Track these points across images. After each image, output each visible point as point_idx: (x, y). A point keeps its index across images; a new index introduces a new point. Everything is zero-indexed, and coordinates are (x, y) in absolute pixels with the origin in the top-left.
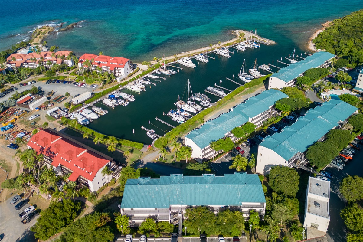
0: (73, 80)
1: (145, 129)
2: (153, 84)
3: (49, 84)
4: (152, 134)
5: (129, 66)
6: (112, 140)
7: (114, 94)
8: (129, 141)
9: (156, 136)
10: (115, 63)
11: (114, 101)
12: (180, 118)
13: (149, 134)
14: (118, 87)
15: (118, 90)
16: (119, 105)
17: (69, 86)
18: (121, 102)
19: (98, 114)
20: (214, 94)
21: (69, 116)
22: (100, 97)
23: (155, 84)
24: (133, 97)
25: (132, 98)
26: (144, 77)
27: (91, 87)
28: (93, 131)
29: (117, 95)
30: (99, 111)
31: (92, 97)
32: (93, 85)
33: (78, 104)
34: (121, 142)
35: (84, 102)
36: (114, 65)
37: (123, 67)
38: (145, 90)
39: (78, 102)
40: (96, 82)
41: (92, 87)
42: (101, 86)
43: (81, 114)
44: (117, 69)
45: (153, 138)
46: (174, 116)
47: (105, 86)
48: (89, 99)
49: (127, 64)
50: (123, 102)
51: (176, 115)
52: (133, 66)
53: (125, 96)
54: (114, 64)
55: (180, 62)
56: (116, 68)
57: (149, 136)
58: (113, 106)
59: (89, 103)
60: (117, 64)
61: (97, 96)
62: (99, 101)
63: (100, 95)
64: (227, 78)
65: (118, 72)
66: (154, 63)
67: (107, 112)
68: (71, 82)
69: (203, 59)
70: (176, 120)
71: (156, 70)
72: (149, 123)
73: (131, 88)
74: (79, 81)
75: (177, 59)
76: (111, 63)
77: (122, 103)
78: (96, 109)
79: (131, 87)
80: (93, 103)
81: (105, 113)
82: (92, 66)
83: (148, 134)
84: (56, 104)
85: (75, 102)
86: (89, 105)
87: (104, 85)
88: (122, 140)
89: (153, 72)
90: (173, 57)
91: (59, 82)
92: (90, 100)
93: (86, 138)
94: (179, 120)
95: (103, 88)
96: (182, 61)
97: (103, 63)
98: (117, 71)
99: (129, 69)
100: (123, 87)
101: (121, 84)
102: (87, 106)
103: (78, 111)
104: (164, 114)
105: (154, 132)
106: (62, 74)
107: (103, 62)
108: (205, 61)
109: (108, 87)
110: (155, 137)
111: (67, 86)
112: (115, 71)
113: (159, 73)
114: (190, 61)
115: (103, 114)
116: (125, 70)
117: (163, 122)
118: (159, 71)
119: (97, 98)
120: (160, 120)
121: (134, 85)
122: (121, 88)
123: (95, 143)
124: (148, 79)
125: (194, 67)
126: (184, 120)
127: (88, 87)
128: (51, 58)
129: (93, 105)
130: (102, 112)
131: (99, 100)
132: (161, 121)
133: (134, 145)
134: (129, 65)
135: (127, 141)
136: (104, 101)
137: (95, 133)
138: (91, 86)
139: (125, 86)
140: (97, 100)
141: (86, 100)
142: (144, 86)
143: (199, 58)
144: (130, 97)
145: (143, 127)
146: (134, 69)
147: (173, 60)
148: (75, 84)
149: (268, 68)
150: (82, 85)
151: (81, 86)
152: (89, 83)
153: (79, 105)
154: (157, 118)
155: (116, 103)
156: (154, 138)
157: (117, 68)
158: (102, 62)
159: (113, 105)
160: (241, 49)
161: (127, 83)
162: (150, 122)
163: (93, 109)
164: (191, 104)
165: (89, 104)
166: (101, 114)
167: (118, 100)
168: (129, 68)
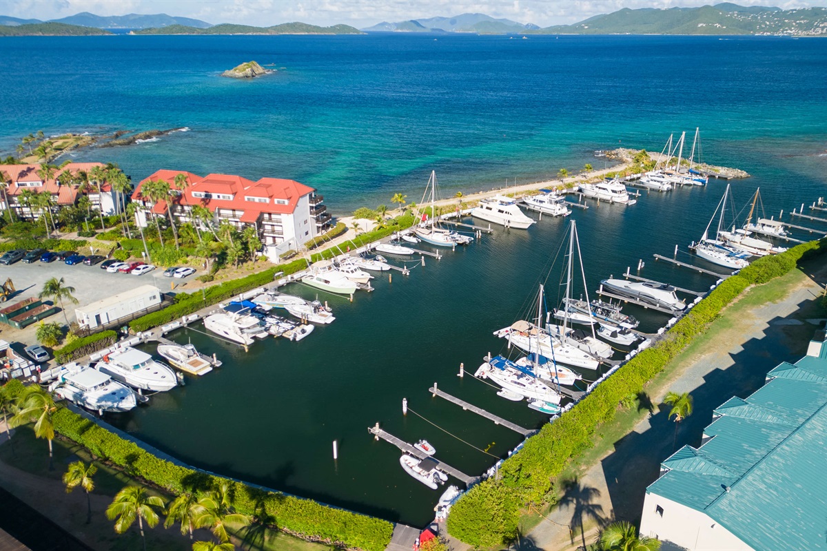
0: (105, 253)
1: (390, 439)
2: (400, 269)
3: (11, 263)
4: (426, 464)
5: (311, 213)
6: (216, 505)
7: (252, 298)
8: (311, 503)
9: (449, 476)
10: (263, 199)
11: (252, 320)
12: (540, 389)
13: (414, 462)
14: (269, 277)
15: (268, 286)
16: (271, 336)
17: (84, 273)
18: (277, 327)
19: (176, 370)
20: (637, 302)
21: (45, 376)
22: (196, 307)
23: (405, 271)
24: (328, 309)
25: (325, 313)
26: (363, 249)
27: (168, 274)
28: (135, 448)
29: (265, 303)
30: (182, 357)
31: (161, 308)
32: (177, 269)
33: (97, 332)
34: (272, 509)
35: (126, 323)
36: (260, 203)
37: (291, 210)
38: (370, 288)
39: (99, 322)
40: (189, 259)
41: (172, 276)
42: (206, 272)
43: (103, 370)
44: (270, 219)
45: (435, 487)
46: (509, 379)
47: (220, 271)
48: (147, 312)
49: (305, 204)
50: (288, 326)
51: (519, 377)
52: (325, 218)
53: (295, 305)
54: (257, 199)
55: (477, 212)
56: (266, 216)
57: (414, 475)
58: (246, 340)
59: (150, 328)
60: (268, 200)
61: (182, 304)
62: (190, 324)
63: (196, 300)
64: (655, 255)
65: (273, 232)
66: (394, 214)
67: (218, 364)
68: (94, 259)
69: (553, 206)
70: (521, 398)
71: (403, 233)
72: (405, 409)
73: (320, 280)
74: (129, 256)
75: (465, 206)
76: (246, 198)
77: (281, 330)
78: (171, 352)
79: (319, 276)
80: (166, 328)
81: (211, 369)
82: (183, 211)
83: (409, 464)
84: (7, 330)
85: (86, 323)
86: (146, 337)
87: (217, 270)
88: (281, 499)
89: (393, 237)
90: (453, 202)
91: (50, 258)
92: (154, 315)
93: (80, 487)
94: (533, 400)
95: (212, 279)
96: (487, 208)
97: (221, 198)
98: (268, 228)
99: (312, 225)
100: (289, 276)
101: (280, 269)
102: (135, 341)
103: (94, 357)
104: (462, 371)
105: (431, 451)
106: (70, 236)
107: (221, 195)
108: (559, 213)
109: (233, 274)
110: (445, 478)
111: (79, 272)
112: (260, 225)
113: (413, 240)
114: (514, 209)
115: (201, 373)
116: (297, 225)
117: (466, 406)
118: (413, 235)
119: (186, 312)
120: (448, 397)
121: (330, 268)
122: (282, 282)
123: (119, 527)
124: (380, 257)
125: (527, 227)
126: (557, 399)
127: (155, 275)
128: (41, 183)
129: (164, 336)
130: (194, 364)
131: (193, 317)
132: (457, 401)
133: (342, 532)
134: (312, 208)
135: (301, 501)
136: (208, 323)
137: (141, 459)
138: (169, 271)
139: (296, 276)
140: (184, 318)
141: (136, 317)
142: (368, 276)
143: (538, 204)
144: (316, 309)
145: (377, 431)
146: (328, 226)
147: (453, 208)
148: (109, 263)
149: (781, 230)
150: (135, 266)
151: (128, 271)
152: (163, 262)
153: (102, 335)
154: (435, 391)
155: (258, 328)
156: (438, 484)
157: (270, 214)
158: (214, 196)
159: (244, 335)
160: (659, 184)
161: (304, 265)
162: (408, 405)
163: (162, 350)
164: (562, 334)
165: (149, 333)
166: (193, 370)
167: (268, 319)
168: (311, 218)
